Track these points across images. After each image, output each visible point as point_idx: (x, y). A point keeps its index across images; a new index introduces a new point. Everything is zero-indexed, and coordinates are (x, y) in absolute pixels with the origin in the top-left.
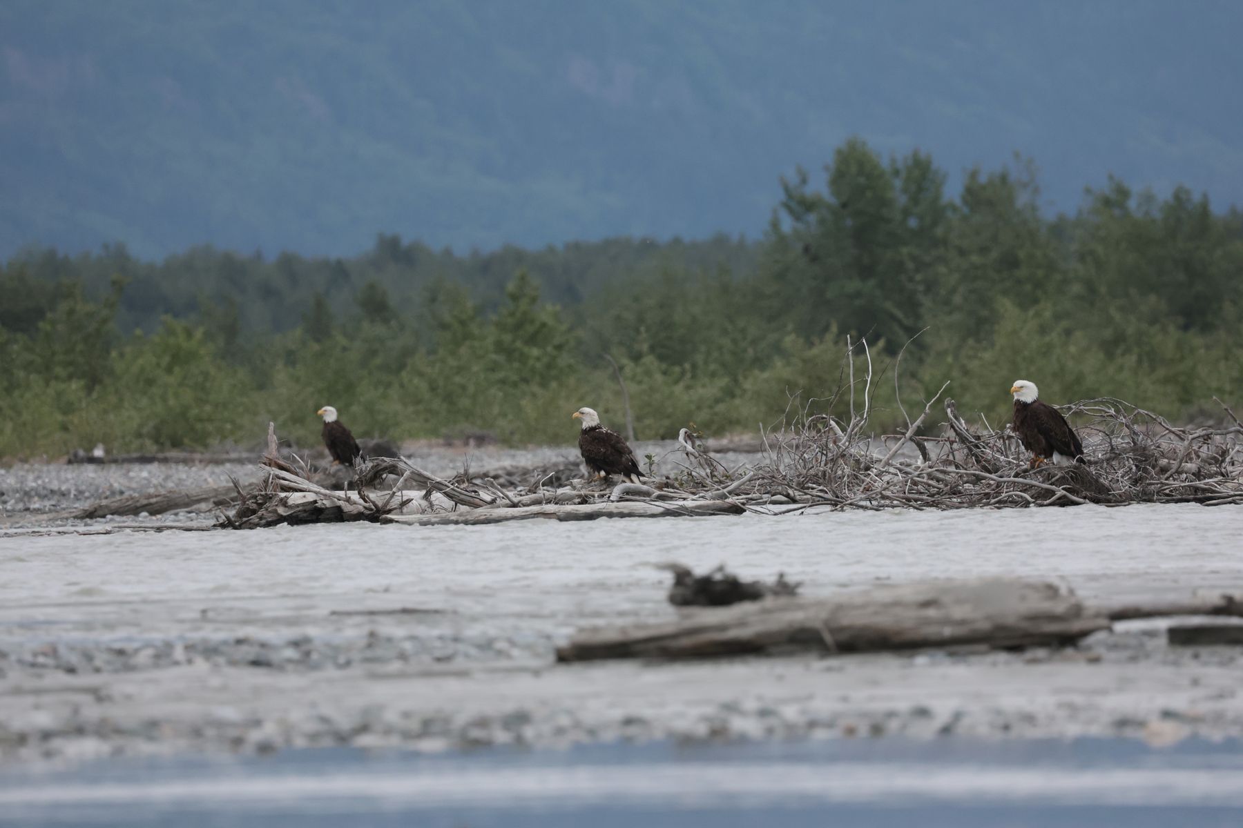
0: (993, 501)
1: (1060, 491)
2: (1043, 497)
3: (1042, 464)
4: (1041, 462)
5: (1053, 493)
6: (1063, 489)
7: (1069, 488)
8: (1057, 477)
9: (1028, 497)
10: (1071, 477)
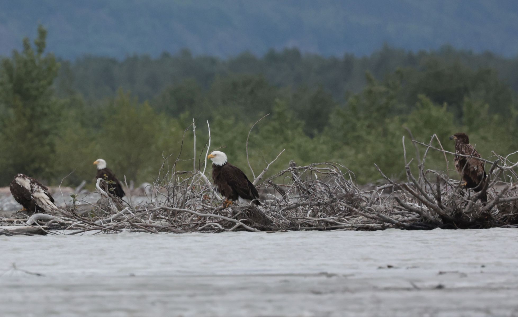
0: (199, 229)
1: (238, 222)
2: (228, 227)
4: (230, 203)
5: (234, 224)
6: (242, 221)
7: (245, 221)
8: (238, 214)
9: (220, 226)
10: (247, 214)
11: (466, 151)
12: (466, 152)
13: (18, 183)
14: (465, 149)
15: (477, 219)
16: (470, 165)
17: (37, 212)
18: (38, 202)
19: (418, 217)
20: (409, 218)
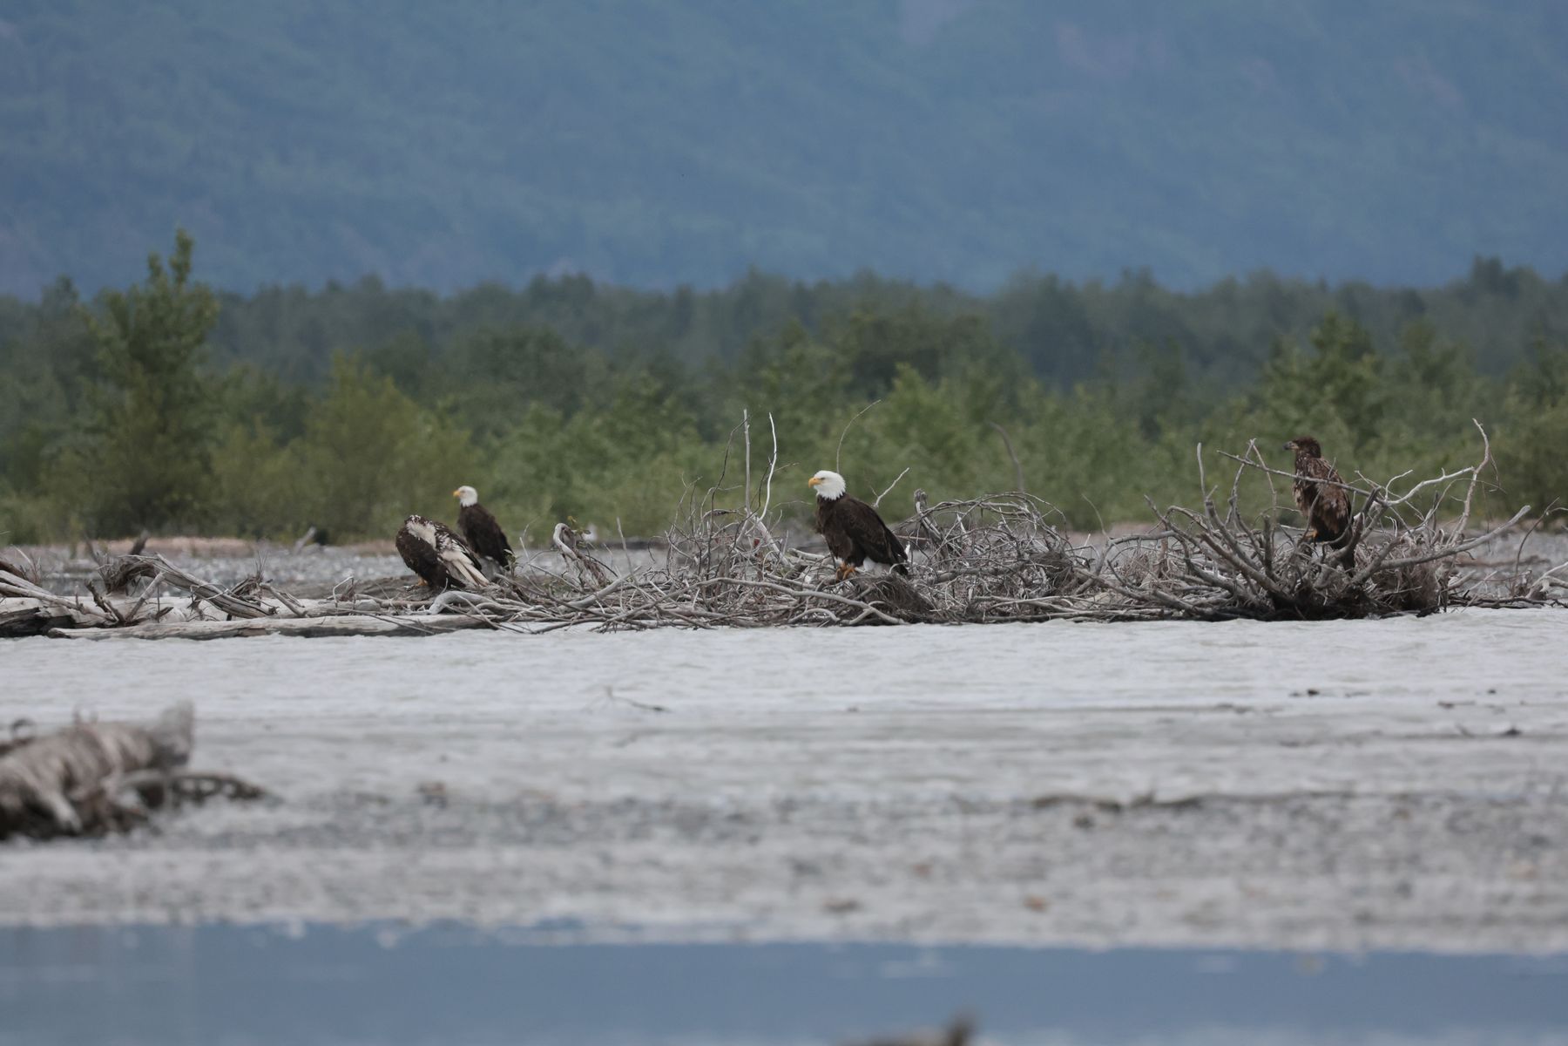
0: (792, 620)
1: (868, 607)
2: (847, 616)
3: (851, 574)
4: (851, 571)
5: (860, 610)
6: (873, 606)
7: (881, 605)
8: (868, 590)
9: (832, 615)
10: (884, 590)
11: (1315, 471)
12: (1316, 473)
13: (413, 533)
14: (1315, 468)
15: (1339, 601)
16: (1323, 498)
17: (449, 588)
18: (450, 568)
19: (1227, 598)
20: (1211, 599)
